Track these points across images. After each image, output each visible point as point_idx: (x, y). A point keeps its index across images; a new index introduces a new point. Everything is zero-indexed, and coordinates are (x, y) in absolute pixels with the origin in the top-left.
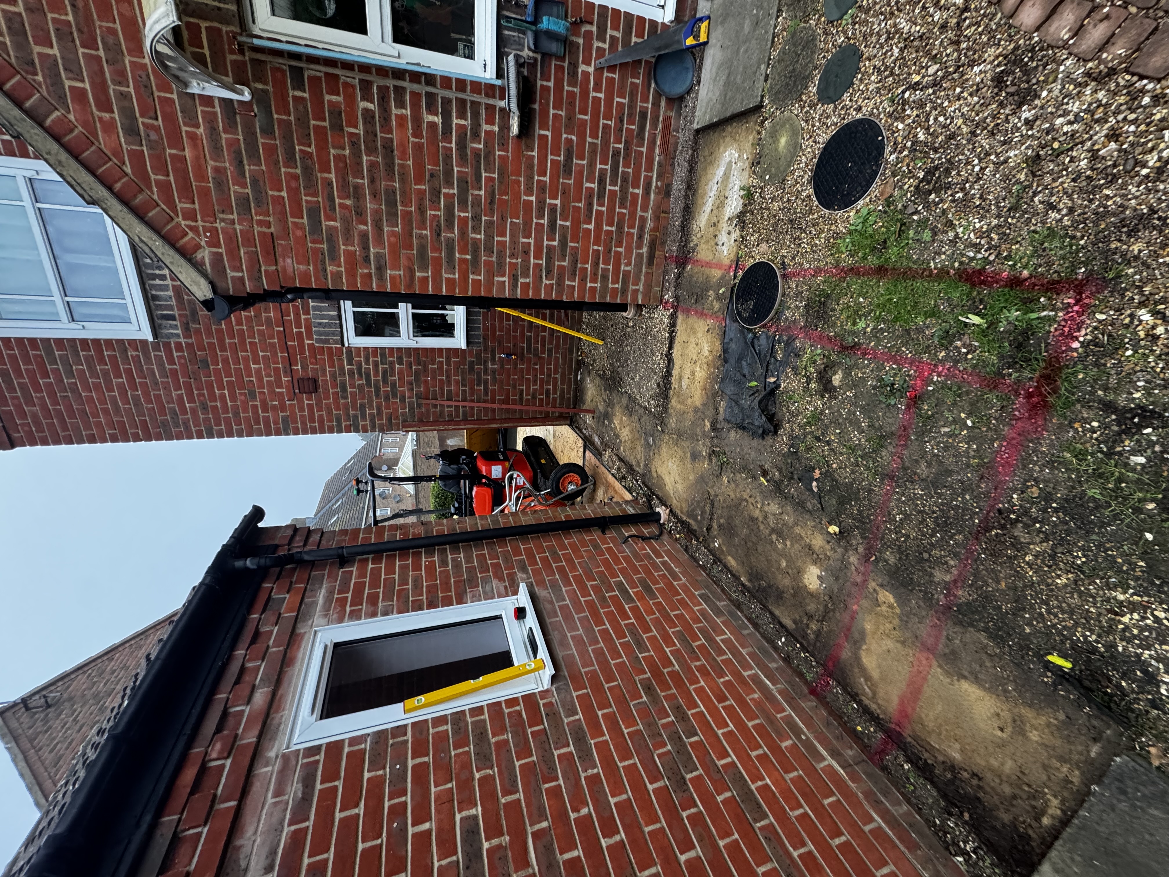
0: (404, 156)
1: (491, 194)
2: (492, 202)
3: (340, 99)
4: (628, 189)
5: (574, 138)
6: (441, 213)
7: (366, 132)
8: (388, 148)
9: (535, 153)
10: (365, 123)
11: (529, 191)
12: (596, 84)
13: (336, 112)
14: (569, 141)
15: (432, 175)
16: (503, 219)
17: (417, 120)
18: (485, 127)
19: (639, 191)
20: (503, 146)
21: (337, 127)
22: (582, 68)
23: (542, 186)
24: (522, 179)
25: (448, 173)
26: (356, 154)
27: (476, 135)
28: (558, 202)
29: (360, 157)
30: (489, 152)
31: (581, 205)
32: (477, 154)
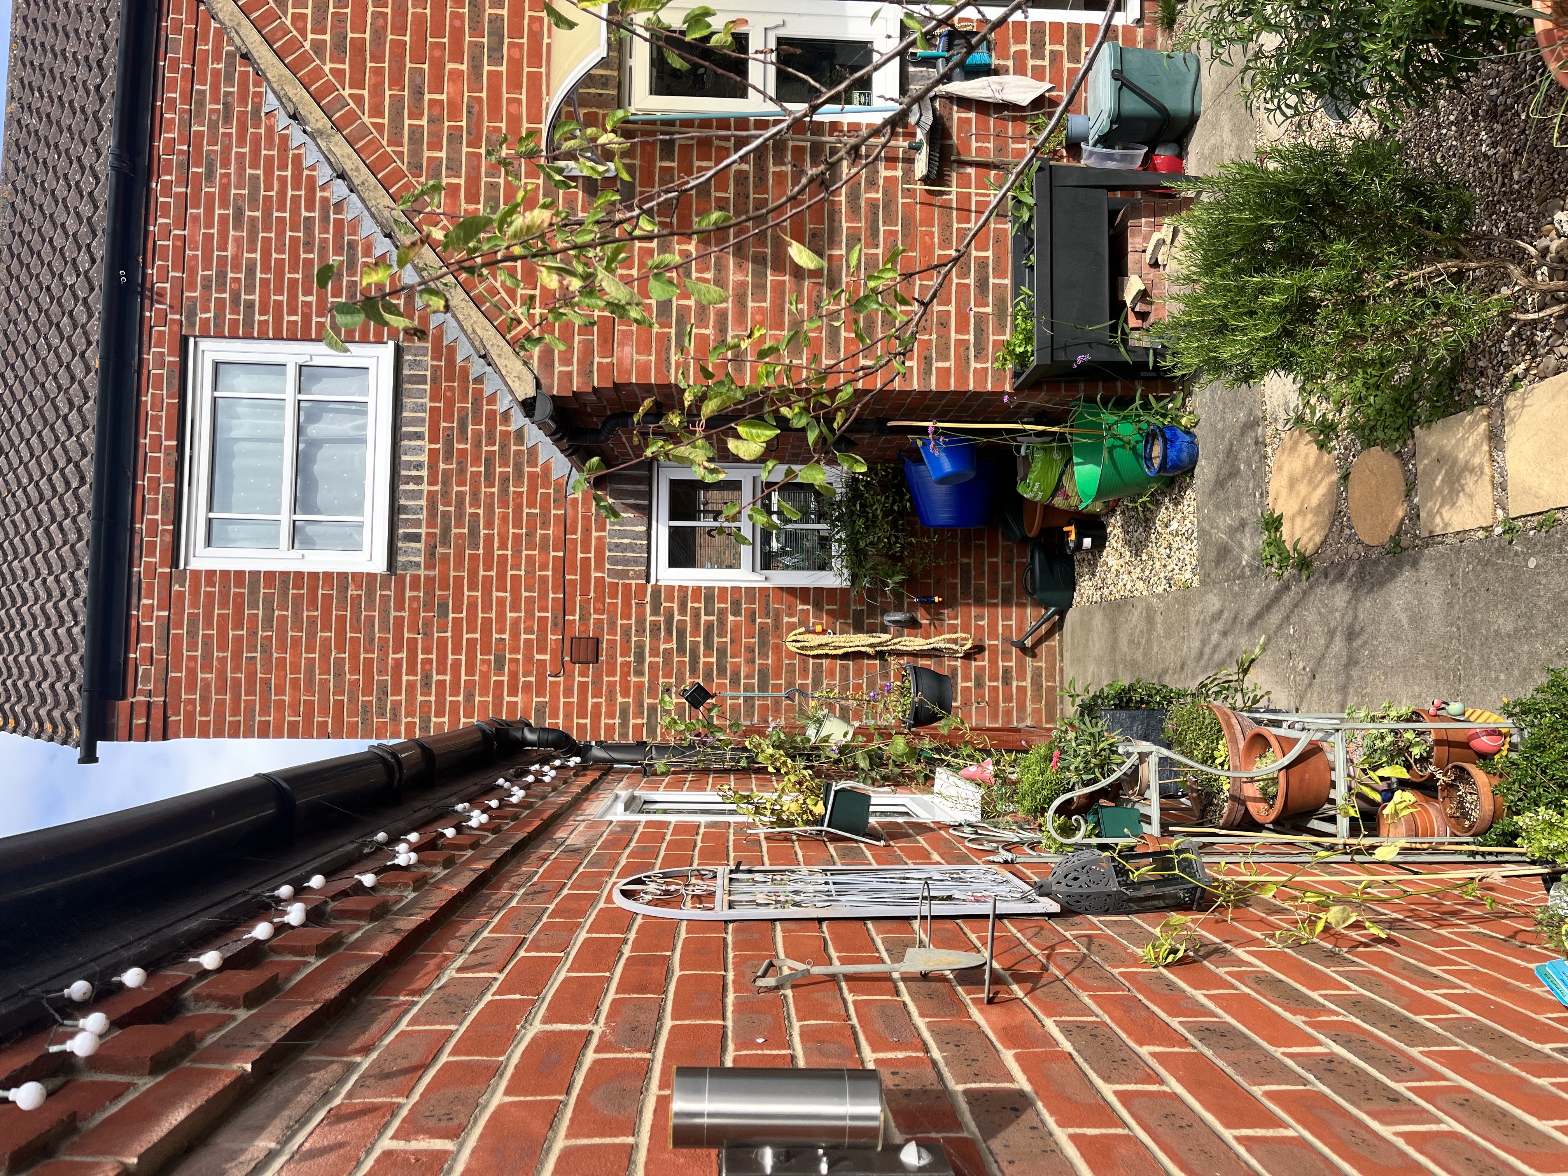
6: (823, 280)
7: (737, 195)
9: (953, 196)
10: (736, 185)
11: (946, 243)
15: (814, 236)
18: (885, 173)
21: (704, 193)
24: (935, 229)
25: (835, 230)
27: (872, 184)
28: (989, 253)
30: (890, 201)
32: (873, 205)
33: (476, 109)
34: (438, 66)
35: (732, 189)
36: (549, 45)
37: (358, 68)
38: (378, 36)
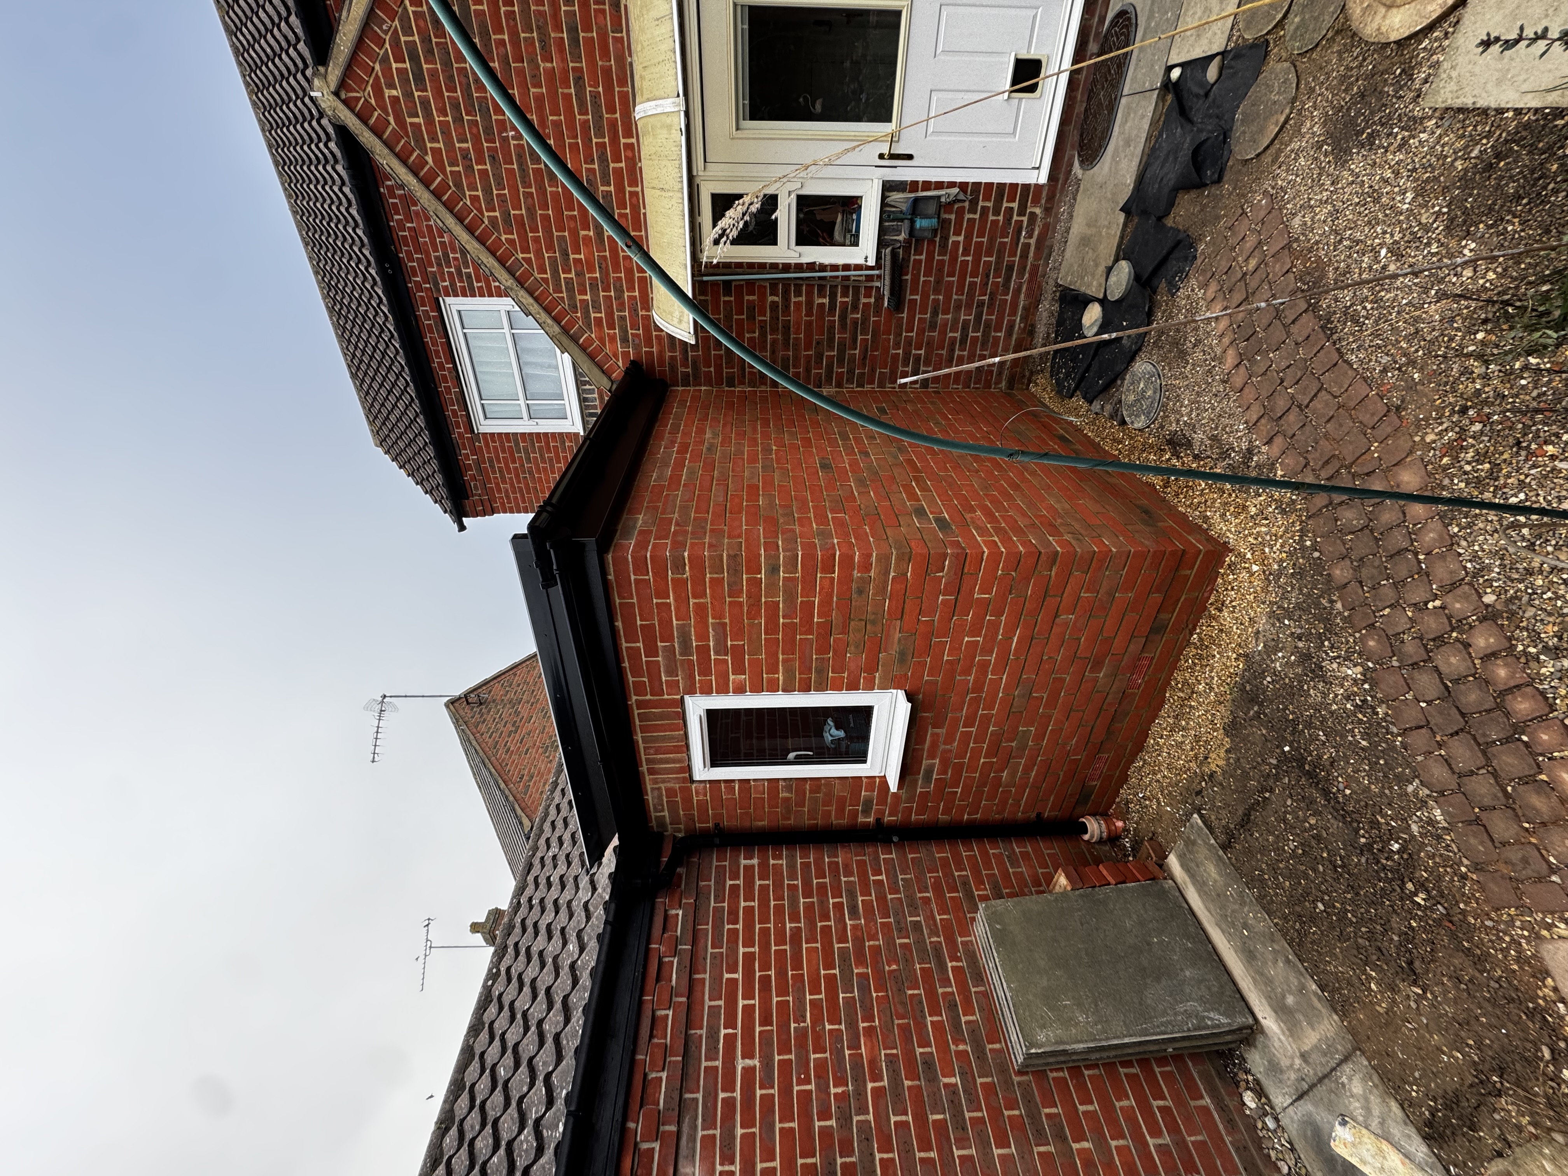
0: (798, 332)
1: (864, 352)
2: (865, 358)
3: (755, 297)
4: (990, 332)
5: (941, 297)
6: (823, 371)
7: (771, 317)
8: (787, 326)
9: (905, 315)
10: (771, 312)
11: (897, 346)
12: (965, 249)
13: (751, 306)
14: (936, 301)
15: (818, 343)
16: (873, 370)
17: (810, 302)
18: (864, 300)
19: (1001, 334)
20: (878, 313)
21: (751, 317)
22: (953, 238)
23: (909, 341)
24: (892, 337)
25: (831, 340)
26: (763, 335)
27: (855, 308)
28: (922, 352)
29: (766, 337)
30: (865, 319)
31: (944, 352)
32: (855, 322)
33: (604, 266)
34: (574, 234)
35: (768, 315)
36: (645, 214)
37: (523, 237)
38: (531, 211)
